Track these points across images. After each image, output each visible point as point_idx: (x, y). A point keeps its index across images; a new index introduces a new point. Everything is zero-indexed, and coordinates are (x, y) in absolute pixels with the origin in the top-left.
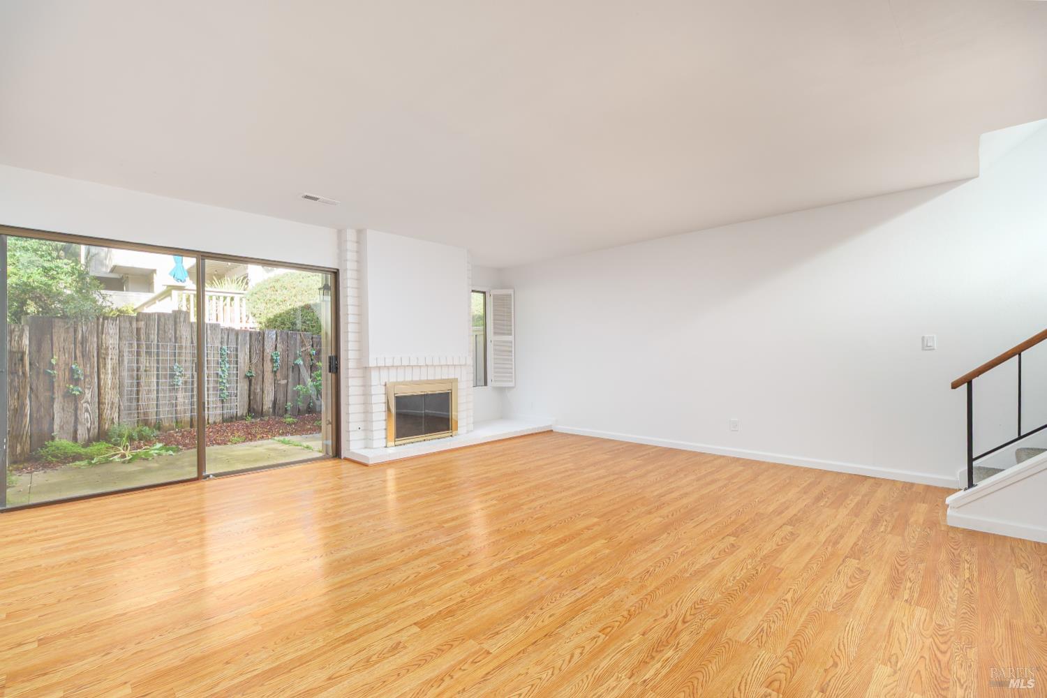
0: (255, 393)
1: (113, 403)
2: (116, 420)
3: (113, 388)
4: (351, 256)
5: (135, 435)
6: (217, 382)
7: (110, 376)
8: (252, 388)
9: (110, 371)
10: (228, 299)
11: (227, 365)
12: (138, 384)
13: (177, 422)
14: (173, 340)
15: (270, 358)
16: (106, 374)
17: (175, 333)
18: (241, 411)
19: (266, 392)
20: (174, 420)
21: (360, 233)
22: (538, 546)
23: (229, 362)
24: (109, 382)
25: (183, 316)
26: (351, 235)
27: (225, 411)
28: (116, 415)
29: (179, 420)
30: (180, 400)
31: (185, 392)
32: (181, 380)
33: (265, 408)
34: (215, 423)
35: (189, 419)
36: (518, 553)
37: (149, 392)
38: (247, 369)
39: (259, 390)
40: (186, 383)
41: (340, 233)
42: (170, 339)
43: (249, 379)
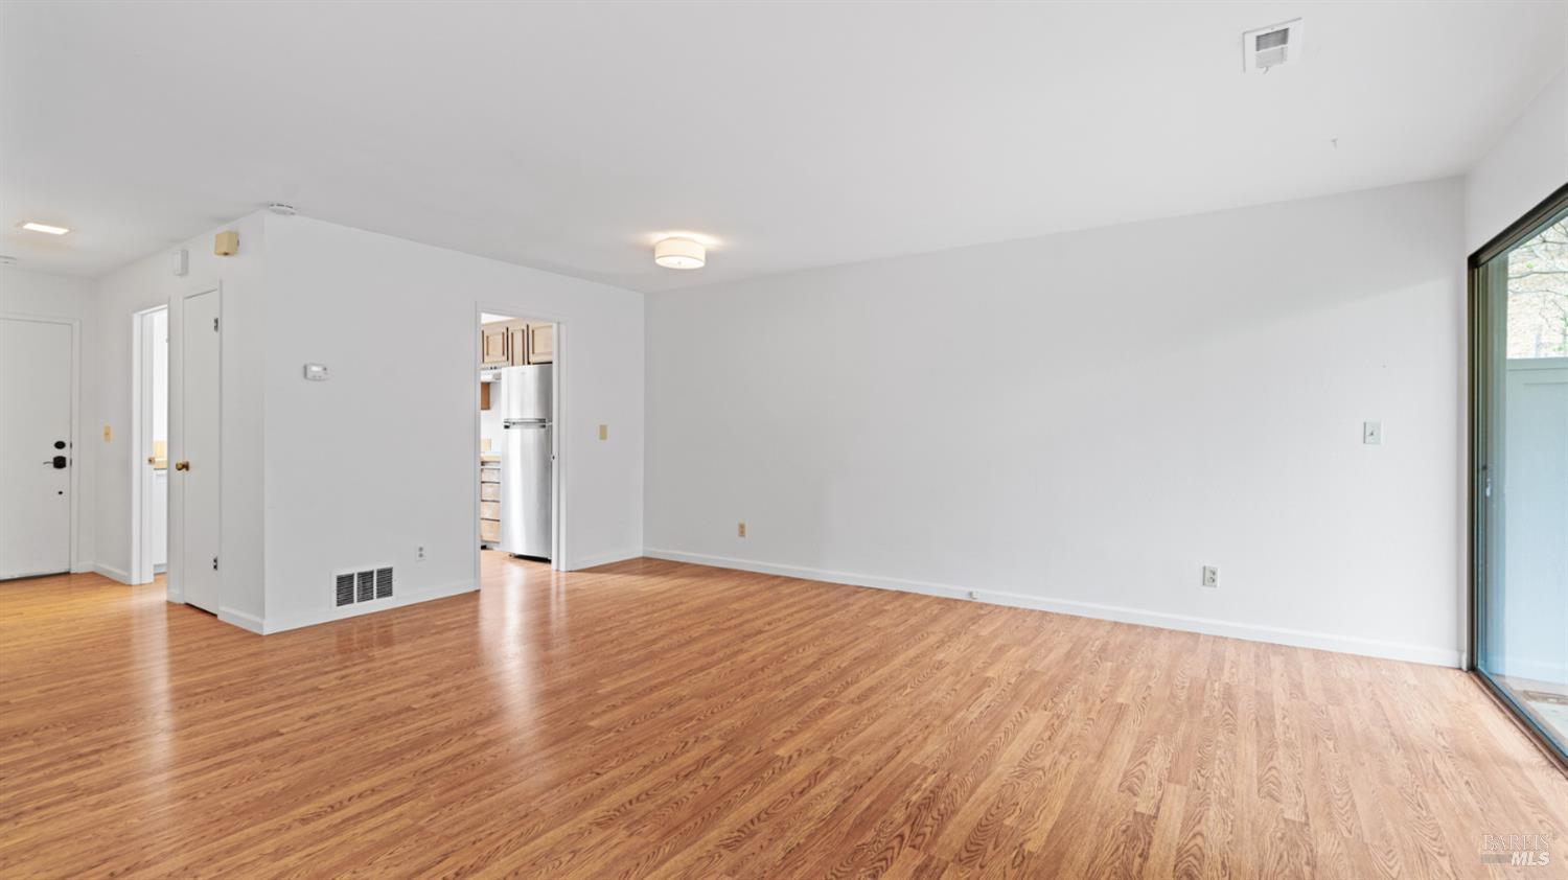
22: (686, 681)
36: (708, 674)
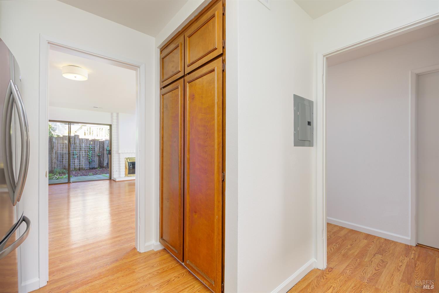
0: (101, 160)
1: (55, 163)
2: (56, 167)
3: (55, 158)
4: (115, 121)
5: (61, 172)
6: (87, 157)
7: (54, 155)
8: (100, 159)
9: (54, 153)
10: (101, 129)
11: (91, 152)
12: (63, 157)
13: (75, 169)
14: (74, 144)
15: (106, 149)
16: (53, 154)
17: (75, 142)
18: (96, 166)
19: (104, 160)
20: (74, 168)
21: (118, 114)
23: (92, 151)
24: (54, 156)
25: (77, 136)
26: (115, 115)
27: (90, 166)
28: (56, 166)
29: (76, 168)
30: (76, 162)
31: (78, 160)
32: (76, 156)
33: (104, 165)
34: (87, 170)
35: (78, 168)
37: (66, 159)
38: (98, 153)
39: (102, 160)
40: (78, 157)
41: (112, 114)
42: (73, 144)
43: (99, 156)
